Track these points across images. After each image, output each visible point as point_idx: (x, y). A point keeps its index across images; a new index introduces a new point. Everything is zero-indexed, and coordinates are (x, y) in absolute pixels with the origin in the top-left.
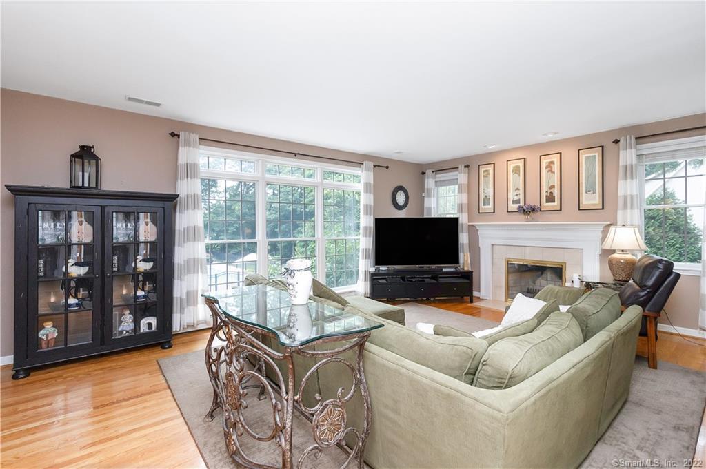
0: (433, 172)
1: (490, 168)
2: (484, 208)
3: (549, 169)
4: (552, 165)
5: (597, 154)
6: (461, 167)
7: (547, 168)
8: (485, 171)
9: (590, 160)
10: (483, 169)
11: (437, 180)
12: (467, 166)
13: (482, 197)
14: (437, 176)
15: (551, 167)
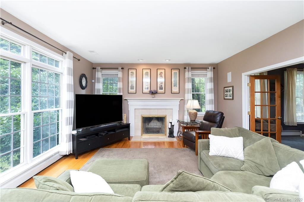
0: (101, 68)
1: (134, 71)
2: (131, 91)
3: (160, 75)
4: (162, 74)
5: (177, 72)
6: (120, 68)
7: (160, 74)
8: (131, 72)
9: (175, 73)
10: (130, 71)
11: (103, 73)
12: (122, 68)
13: (130, 85)
14: (103, 71)
15: (161, 74)
